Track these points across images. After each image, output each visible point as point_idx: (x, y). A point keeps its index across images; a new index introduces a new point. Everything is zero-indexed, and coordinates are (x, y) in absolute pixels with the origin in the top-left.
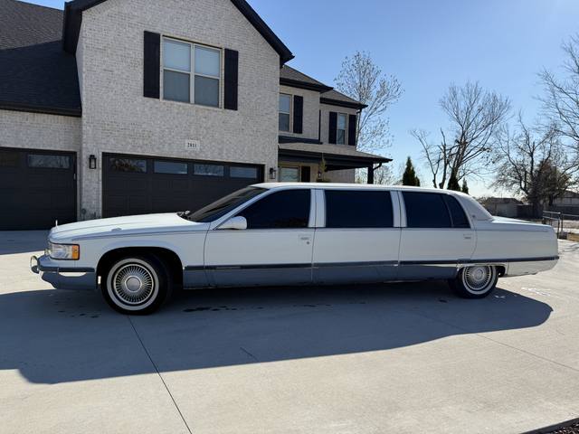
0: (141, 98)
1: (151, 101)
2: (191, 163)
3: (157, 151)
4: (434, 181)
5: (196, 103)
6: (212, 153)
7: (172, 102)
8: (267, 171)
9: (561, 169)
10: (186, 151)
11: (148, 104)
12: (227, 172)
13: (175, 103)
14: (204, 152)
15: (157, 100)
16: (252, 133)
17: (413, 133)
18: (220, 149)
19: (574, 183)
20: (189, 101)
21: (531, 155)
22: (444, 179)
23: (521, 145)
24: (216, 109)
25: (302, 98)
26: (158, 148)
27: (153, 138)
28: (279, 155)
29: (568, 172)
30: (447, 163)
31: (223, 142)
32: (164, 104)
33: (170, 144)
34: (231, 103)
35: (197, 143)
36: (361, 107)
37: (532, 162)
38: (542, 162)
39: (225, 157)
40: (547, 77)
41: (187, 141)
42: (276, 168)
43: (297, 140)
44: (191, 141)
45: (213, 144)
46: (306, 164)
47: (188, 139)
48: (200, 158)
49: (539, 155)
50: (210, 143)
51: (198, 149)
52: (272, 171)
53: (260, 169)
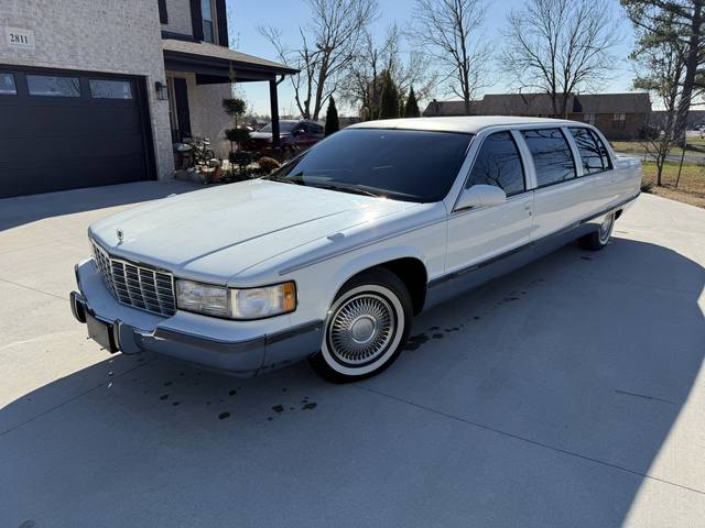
2: (21, 72)
4: (297, 98)
6: (58, 54)
8: (151, 88)
9: (397, 83)
14: (45, 53)
16: (119, 19)
17: (262, 30)
18: (71, 47)
21: (374, 66)
22: (310, 95)
23: (363, 52)
28: (166, 61)
30: (310, 75)
31: (74, 34)
35: (29, 34)
38: (382, 74)
39: (82, 62)
41: (9, 30)
42: (164, 83)
43: (166, 35)
44: (16, 31)
45: (58, 37)
46: (179, 74)
47: (10, 25)
48: (41, 65)
49: (381, 66)
50: (53, 36)
51: (32, 45)
52: (158, 86)
53: (138, 82)
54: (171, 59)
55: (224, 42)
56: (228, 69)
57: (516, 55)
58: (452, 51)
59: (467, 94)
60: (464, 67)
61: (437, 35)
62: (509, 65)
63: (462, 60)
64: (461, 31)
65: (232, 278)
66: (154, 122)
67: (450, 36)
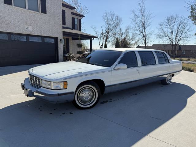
0: (3, 4)
1: (8, 6)
2: (28, 36)
3: (13, 30)
4: (100, 44)
5: (29, 9)
6: (37, 32)
7: (18, 8)
8: (59, 40)
9: (128, 41)
10: (26, 31)
11: (7, 8)
12: (43, 40)
13: (20, 8)
14: (34, 32)
15: (11, 6)
16: (52, 24)
17: (92, 27)
18: (40, 30)
19: (131, 45)
20: (25, 8)
21: (122, 36)
22: (103, 44)
23: (119, 33)
24: (38, 13)
25: (65, 11)
26: (14, 29)
27: (11, 24)
28: (63, 34)
29: (130, 41)
30: (103, 38)
31: (41, 27)
32: (15, 8)
33: (19, 27)
34: (44, 11)
35: (31, 27)
36: (82, 16)
37: (122, 38)
38: (124, 38)
39: (43, 34)
40: (133, 12)
41: (26, 26)
42: (62, 39)
43: (64, 28)
44: (28, 26)
45: (38, 28)
46: (67, 37)
47: (27, 25)
48: (33, 34)
49: (124, 36)
50: (36, 27)
51: (31, 30)
52: (61, 40)
53: (56, 39)
54: (65, 34)
55: (80, 30)
56: (78, 36)
57: (161, 34)
58: (142, 33)
59: (145, 44)
60: (145, 37)
61: (138, 28)
62: (159, 36)
63: (144, 35)
64: (144, 27)
65: (52, 80)
66: (59, 48)
67: (141, 29)
